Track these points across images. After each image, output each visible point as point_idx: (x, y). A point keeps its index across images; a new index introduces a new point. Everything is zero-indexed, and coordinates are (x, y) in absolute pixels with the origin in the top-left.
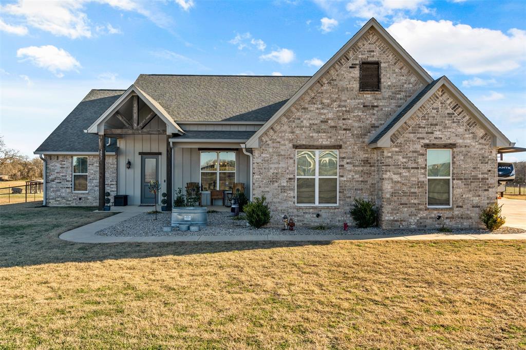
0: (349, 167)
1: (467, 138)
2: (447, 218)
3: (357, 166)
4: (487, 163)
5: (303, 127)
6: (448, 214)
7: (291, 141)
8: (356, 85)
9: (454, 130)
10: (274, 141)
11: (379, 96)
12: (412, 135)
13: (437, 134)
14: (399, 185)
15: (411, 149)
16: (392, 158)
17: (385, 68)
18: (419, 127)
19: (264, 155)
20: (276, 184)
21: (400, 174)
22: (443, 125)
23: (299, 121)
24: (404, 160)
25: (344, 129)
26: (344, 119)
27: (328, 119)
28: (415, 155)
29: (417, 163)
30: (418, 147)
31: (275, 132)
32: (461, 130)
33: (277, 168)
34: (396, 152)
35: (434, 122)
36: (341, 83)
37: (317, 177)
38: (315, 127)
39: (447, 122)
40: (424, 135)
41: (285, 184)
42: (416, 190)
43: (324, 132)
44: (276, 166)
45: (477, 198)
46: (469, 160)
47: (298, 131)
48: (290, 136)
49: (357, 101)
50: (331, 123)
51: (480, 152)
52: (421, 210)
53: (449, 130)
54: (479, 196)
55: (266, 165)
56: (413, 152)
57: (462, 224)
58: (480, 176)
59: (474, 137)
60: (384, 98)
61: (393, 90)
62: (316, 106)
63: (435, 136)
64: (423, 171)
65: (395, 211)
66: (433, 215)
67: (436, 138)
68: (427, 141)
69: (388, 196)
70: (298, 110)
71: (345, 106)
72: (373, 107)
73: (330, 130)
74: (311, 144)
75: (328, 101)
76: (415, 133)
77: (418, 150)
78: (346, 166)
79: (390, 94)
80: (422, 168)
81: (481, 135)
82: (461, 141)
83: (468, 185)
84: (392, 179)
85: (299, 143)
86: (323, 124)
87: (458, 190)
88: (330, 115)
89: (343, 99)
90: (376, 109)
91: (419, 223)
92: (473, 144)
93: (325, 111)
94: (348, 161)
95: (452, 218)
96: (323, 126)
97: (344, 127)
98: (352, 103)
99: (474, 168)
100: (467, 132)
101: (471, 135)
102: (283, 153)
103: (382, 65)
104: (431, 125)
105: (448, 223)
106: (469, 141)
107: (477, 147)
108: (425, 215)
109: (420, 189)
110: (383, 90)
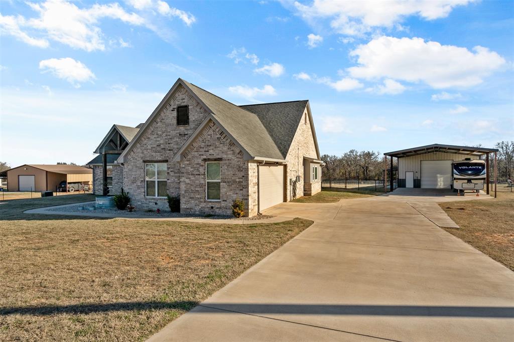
0: (172, 174)
1: (229, 154)
2: (217, 208)
3: (176, 173)
4: (242, 171)
5: (148, 149)
6: (217, 205)
7: (142, 158)
8: (175, 122)
9: (221, 149)
10: (134, 158)
11: (188, 128)
12: (196, 153)
13: (211, 152)
14: (189, 185)
15: (196, 162)
16: (185, 168)
17: (191, 109)
18: (200, 148)
19: (129, 167)
20: (135, 184)
21: (190, 178)
22: (214, 146)
23: (146, 146)
24: (192, 169)
25: (170, 150)
26: (169, 144)
27: (160, 144)
28: (198, 166)
29: (199, 171)
30: (200, 161)
31: (134, 153)
32: (225, 149)
33: (135, 175)
34: (187, 164)
35: (209, 144)
36: (167, 121)
37: (156, 180)
38: (154, 149)
39: (217, 143)
40: (203, 153)
41: (139, 184)
42: (199, 189)
43: (159, 152)
44: (135, 173)
45: (236, 195)
46: (230, 169)
47: (145, 152)
48: (142, 155)
49: (176, 132)
50: (162, 146)
51: (238, 164)
52: (201, 202)
53: (218, 149)
54: (237, 194)
55: (130, 173)
56: (197, 164)
57: (226, 212)
58: (238, 180)
59: (234, 154)
60: (191, 129)
61: (196, 123)
62: (154, 136)
63: (210, 153)
64: (202, 176)
65: (187, 202)
66: (209, 206)
67: (210, 155)
68: (205, 157)
69: (183, 193)
70: (145, 139)
71: (169, 135)
72: (185, 135)
73: (162, 151)
74: (152, 159)
75: (160, 133)
76: (197, 152)
77: (200, 163)
78: (170, 173)
79: (194, 126)
80: (202, 175)
81: (238, 152)
82: (225, 156)
83: (229, 186)
84: (185, 182)
85: (146, 159)
86: (158, 147)
87: (224, 189)
88: (162, 142)
89: (168, 131)
90: (186, 136)
91: (201, 211)
92: (233, 158)
93: (159, 139)
94: (171, 170)
95: (220, 208)
96: (158, 149)
97: (169, 148)
98: (173, 133)
99: (234, 175)
100: (229, 150)
101: (232, 152)
102: (138, 165)
103: (190, 107)
104: (208, 146)
105: (218, 211)
106: (230, 156)
107: (235, 160)
108: (204, 205)
109: (201, 189)
110: (190, 124)
